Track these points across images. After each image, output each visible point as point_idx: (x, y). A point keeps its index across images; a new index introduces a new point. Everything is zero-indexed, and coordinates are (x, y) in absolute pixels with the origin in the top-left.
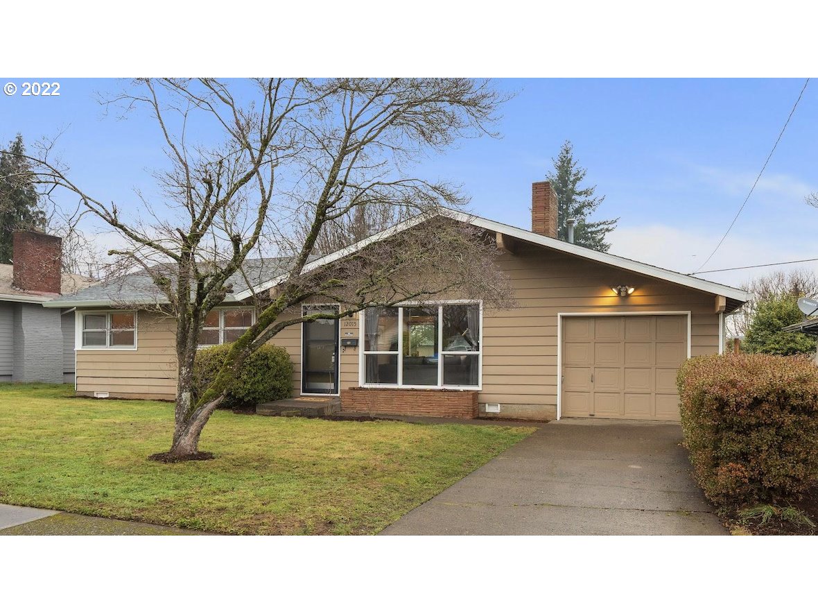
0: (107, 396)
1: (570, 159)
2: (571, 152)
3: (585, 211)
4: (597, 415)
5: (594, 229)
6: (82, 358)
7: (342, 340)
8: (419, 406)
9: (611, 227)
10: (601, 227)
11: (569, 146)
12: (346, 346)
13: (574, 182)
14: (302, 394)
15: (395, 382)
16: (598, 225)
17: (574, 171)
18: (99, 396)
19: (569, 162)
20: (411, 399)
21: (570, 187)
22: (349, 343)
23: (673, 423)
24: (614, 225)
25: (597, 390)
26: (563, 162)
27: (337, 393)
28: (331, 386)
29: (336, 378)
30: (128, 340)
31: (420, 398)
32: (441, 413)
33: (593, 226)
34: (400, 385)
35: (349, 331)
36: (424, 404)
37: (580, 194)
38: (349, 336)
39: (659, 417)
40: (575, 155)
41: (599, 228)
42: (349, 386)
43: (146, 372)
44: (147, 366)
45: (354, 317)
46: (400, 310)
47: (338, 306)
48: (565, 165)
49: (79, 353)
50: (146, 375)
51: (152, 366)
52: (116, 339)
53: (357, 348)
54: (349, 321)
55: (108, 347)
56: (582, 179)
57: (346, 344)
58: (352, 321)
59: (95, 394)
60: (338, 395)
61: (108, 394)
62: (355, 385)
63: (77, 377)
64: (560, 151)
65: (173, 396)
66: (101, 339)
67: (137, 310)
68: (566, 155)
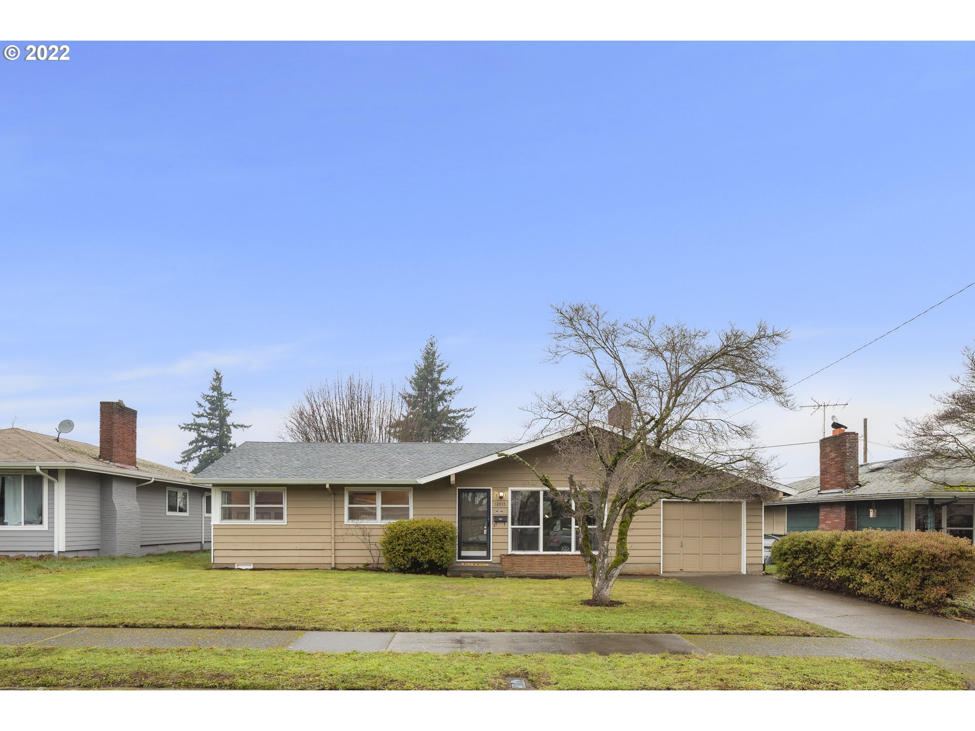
0: (251, 567)
1: (435, 352)
2: (436, 346)
3: (448, 398)
4: (685, 570)
5: (455, 415)
6: (219, 532)
7: (494, 517)
9: (469, 414)
10: (462, 413)
11: (434, 340)
12: (496, 522)
13: (440, 372)
14: (457, 560)
15: (537, 549)
16: (459, 412)
17: (438, 362)
18: (243, 567)
19: (433, 354)
20: (560, 562)
21: (436, 375)
22: (500, 519)
23: (735, 573)
24: (473, 412)
25: (685, 552)
26: (428, 353)
27: (490, 559)
28: (484, 553)
29: (488, 547)
30: (279, 516)
31: (568, 561)
32: (584, 571)
33: (454, 412)
34: (541, 552)
35: (499, 510)
36: (572, 565)
37: (443, 383)
38: (499, 513)
39: (724, 570)
40: (439, 349)
41: (460, 414)
42: (499, 553)
43: (297, 544)
44: (298, 539)
45: (504, 499)
46: (542, 494)
47: (491, 488)
48: (430, 356)
49: (217, 527)
50: (296, 547)
51: (304, 539)
52: (261, 515)
53: (506, 523)
54: (499, 502)
55: (252, 521)
56: (445, 370)
57: (497, 520)
58: (502, 502)
59: (236, 565)
60: (491, 560)
61: (252, 565)
62: (504, 552)
63: (214, 550)
64: (426, 343)
65: (328, 565)
66: (244, 514)
67: (286, 488)
68: (431, 348)
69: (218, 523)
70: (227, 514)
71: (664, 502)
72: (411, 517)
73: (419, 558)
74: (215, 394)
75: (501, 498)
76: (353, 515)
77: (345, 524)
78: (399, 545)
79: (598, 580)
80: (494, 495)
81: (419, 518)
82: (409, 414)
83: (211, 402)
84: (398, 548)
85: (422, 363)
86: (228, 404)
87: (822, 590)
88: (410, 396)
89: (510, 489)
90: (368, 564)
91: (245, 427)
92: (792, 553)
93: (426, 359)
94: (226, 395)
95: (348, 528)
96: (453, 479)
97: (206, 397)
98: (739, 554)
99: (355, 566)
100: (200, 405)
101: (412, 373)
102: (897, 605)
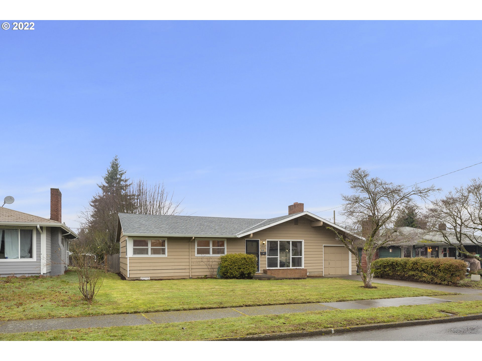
1: (118, 164)
2: (118, 161)
6: (132, 261)
8: (292, 274)
11: (117, 157)
13: (121, 175)
15: (277, 267)
17: (119, 169)
18: (143, 279)
21: (118, 176)
22: (264, 253)
23: (347, 275)
25: (330, 267)
26: (114, 164)
29: (258, 266)
30: (163, 252)
35: (263, 249)
36: (294, 273)
38: (262, 251)
39: (337, 274)
40: (120, 162)
42: (263, 269)
43: (172, 267)
44: (173, 264)
45: (264, 244)
46: (279, 242)
47: (259, 240)
48: (115, 167)
49: (130, 259)
50: (172, 268)
51: (176, 264)
52: (155, 252)
53: (265, 255)
54: (262, 246)
55: (150, 255)
56: (124, 174)
57: (262, 254)
58: (263, 246)
59: (141, 278)
60: (259, 272)
61: (149, 278)
62: (265, 268)
63: (129, 270)
64: (113, 159)
65: (187, 276)
66: (145, 252)
67: (167, 238)
68: (116, 162)
69: (131, 256)
70: (136, 252)
71: (324, 246)
72: (226, 253)
73: (245, 272)
75: (263, 244)
76: (199, 252)
77: (196, 256)
78: (235, 266)
79: (368, 278)
80: (260, 243)
81: (229, 253)
82: (104, 196)
84: (235, 267)
85: (110, 169)
87: (398, 280)
88: (104, 186)
89: (267, 240)
90: (206, 275)
92: (383, 266)
93: (112, 167)
95: (197, 258)
96: (252, 235)
98: (348, 267)
99: (200, 277)
101: (105, 174)
102: (440, 284)
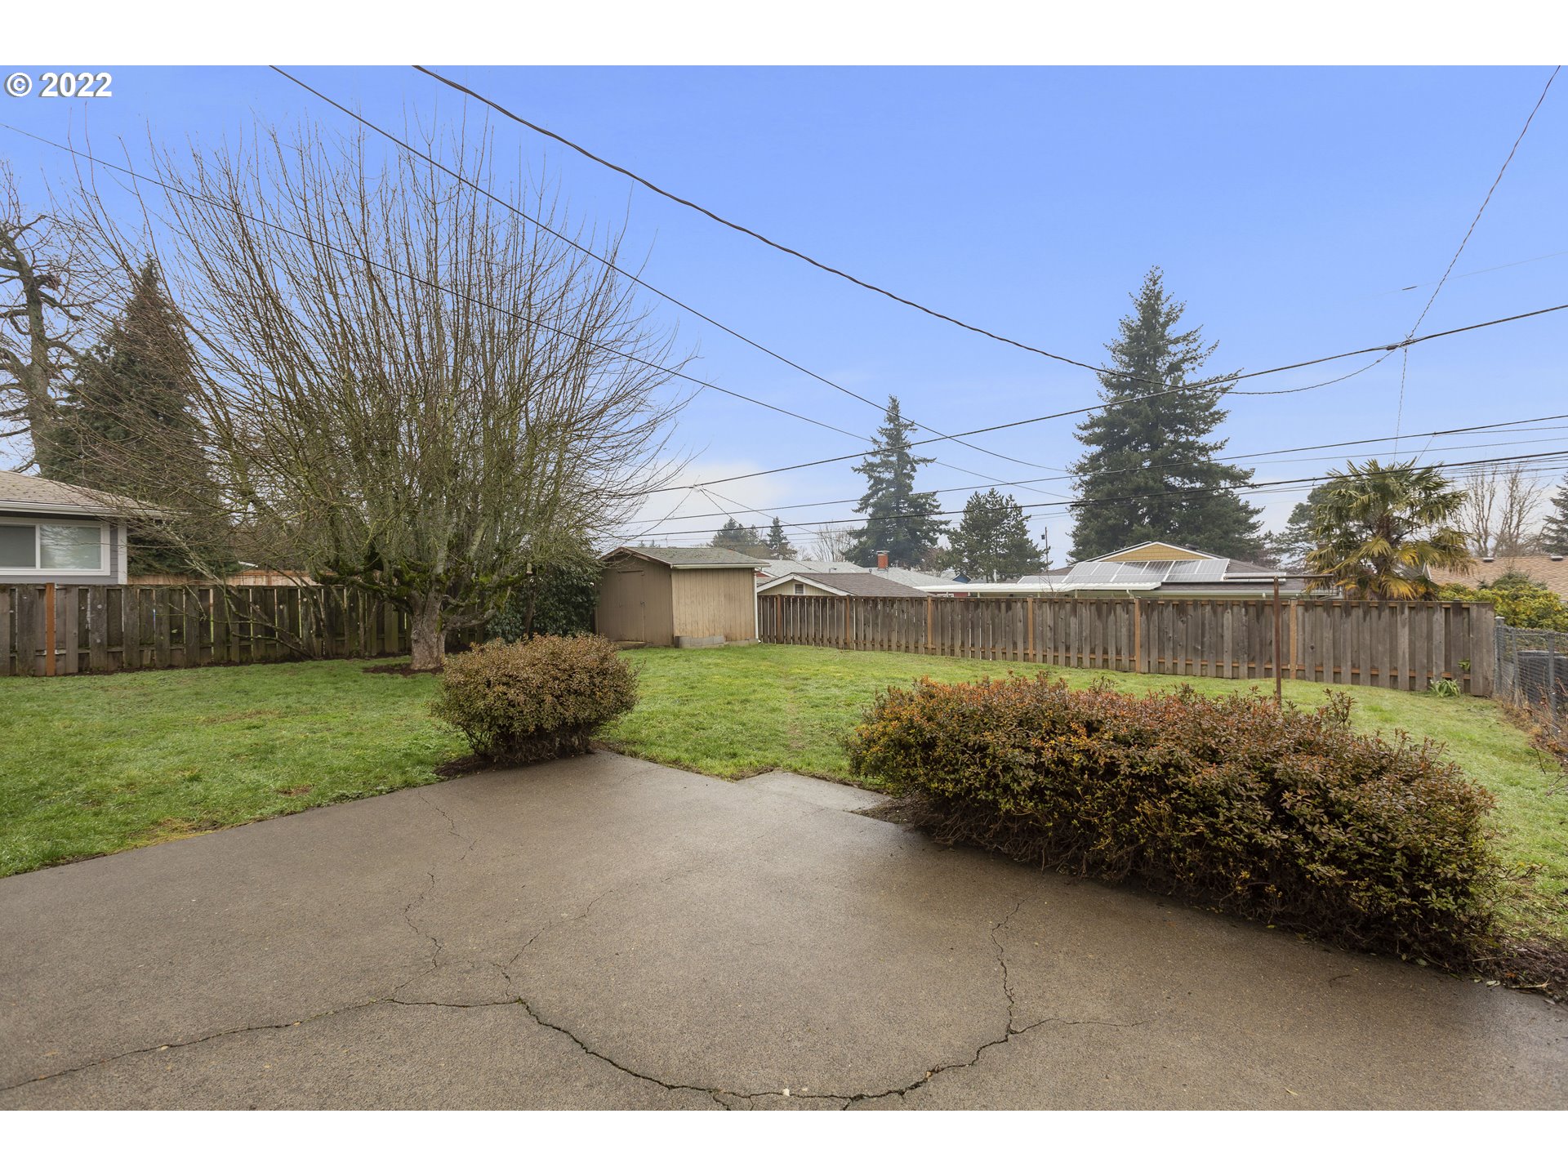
74: (892, 425)
83: (889, 437)
86: (908, 436)
91: (928, 461)
94: (906, 426)
97: (884, 432)
100: (875, 441)
